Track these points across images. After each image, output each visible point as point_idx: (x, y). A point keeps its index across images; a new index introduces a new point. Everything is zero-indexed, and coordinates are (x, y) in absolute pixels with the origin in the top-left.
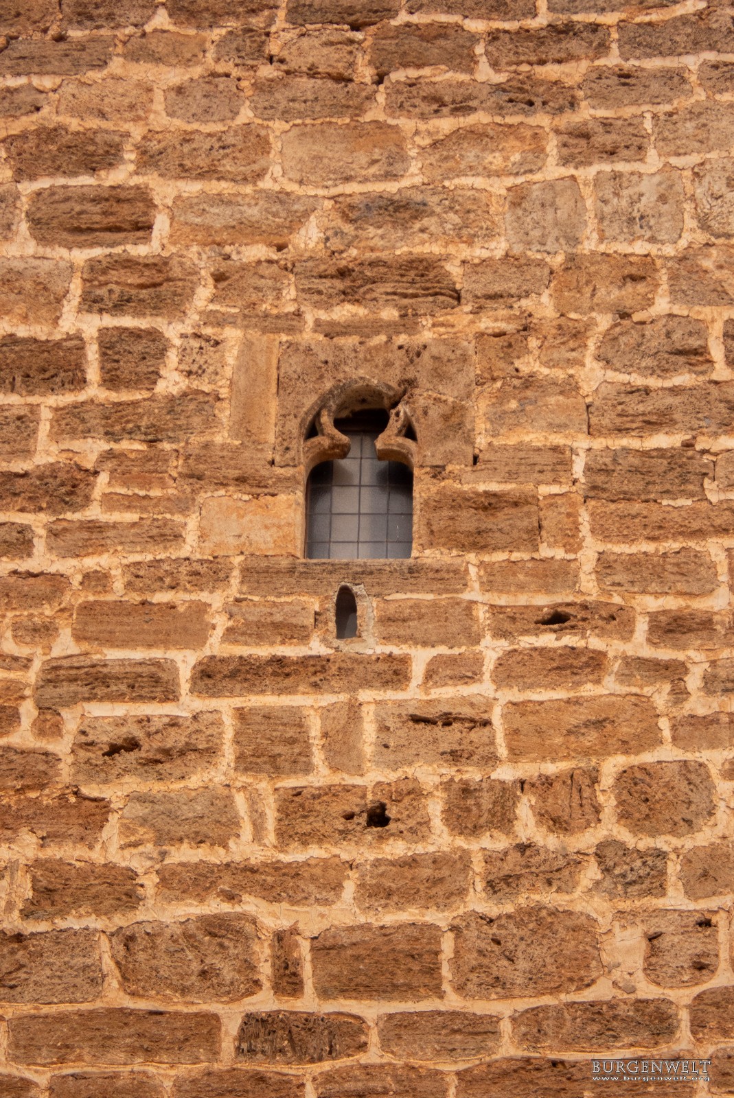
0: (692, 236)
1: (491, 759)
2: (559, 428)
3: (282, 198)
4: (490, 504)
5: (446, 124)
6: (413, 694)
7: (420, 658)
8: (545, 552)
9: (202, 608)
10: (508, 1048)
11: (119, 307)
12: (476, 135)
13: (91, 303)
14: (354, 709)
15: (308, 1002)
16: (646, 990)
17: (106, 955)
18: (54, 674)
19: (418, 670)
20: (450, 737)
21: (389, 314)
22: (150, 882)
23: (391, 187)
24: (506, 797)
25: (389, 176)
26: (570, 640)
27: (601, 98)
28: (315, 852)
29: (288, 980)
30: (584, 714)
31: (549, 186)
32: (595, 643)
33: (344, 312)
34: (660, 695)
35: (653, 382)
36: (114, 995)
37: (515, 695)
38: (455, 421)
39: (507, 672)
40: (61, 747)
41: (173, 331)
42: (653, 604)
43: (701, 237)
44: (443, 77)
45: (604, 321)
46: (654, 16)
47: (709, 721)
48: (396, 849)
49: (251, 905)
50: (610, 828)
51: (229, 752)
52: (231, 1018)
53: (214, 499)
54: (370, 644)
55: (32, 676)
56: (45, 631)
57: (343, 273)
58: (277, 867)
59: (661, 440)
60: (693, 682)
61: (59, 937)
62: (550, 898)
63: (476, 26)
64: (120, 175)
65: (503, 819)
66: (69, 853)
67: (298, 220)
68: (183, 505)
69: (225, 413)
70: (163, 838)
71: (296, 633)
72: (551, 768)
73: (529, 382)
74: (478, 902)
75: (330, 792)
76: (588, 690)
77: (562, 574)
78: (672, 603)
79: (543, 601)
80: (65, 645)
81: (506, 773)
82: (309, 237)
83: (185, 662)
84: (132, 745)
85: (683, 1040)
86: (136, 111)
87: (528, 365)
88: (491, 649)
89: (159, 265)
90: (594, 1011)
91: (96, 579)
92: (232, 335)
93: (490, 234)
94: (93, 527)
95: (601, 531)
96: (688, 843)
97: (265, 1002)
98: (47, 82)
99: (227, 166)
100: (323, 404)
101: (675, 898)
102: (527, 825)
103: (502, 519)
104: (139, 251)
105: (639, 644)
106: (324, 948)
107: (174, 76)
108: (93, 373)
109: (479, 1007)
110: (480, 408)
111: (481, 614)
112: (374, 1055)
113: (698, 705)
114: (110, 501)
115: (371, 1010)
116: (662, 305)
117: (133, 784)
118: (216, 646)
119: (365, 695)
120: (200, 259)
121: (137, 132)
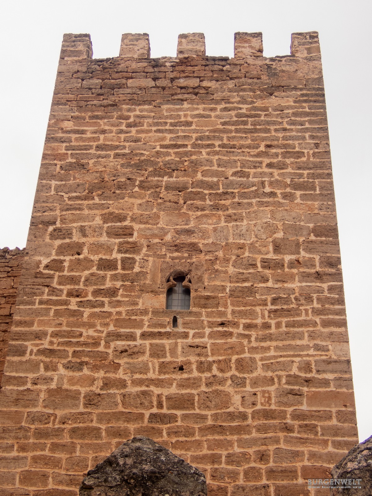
0: (253, 239)
1: (207, 356)
2: (223, 281)
3: (162, 229)
4: (208, 298)
5: (199, 213)
6: (190, 340)
7: (191, 332)
8: (220, 309)
9: (143, 320)
10: (210, 422)
11: (125, 252)
12: (206, 216)
13: (119, 251)
14: (176, 344)
15: (165, 411)
16: (241, 409)
17: (119, 399)
18: (109, 335)
19: (191, 335)
20: (198, 350)
21: (186, 255)
22: (129, 382)
23: (187, 227)
24: (210, 364)
25: (186, 224)
26: (225, 329)
27: (234, 208)
28: (167, 376)
29: (160, 406)
30: (228, 346)
31: (222, 227)
32: (231, 330)
33: (176, 254)
34: (245, 342)
35: (245, 271)
36: (121, 408)
37: (213, 341)
38: (200, 279)
39: (211, 336)
40: (110, 351)
41: (137, 258)
42: (244, 321)
43: (256, 239)
44: (199, 203)
45: (234, 258)
46: (246, 190)
47: (256, 348)
48: (185, 376)
49: (152, 388)
50: (234, 372)
51: (148, 353)
52: (147, 414)
53: (146, 296)
54: (180, 329)
55: (104, 335)
56: (107, 325)
57: (176, 246)
58: (158, 379)
59: (246, 284)
60: (253, 339)
61: (108, 395)
62: (220, 388)
63: (206, 192)
64: (127, 223)
65: (209, 369)
66: (111, 375)
67: (166, 234)
68: (139, 297)
69: (149, 276)
70: (133, 372)
71: (164, 326)
72: (221, 358)
73: (217, 271)
74: (203, 388)
75: (170, 362)
76: (229, 340)
77: (223, 314)
78: (248, 321)
79: (219, 320)
80: (111, 328)
81: (210, 359)
82: (168, 238)
83: (138, 332)
84: (126, 351)
85: (250, 421)
86: (130, 209)
87: (217, 267)
88: (207, 331)
89: (135, 243)
90: (230, 414)
91: (119, 313)
92: (151, 259)
93: (209, 238)
94: (119, 301)
95: (232, 304)
96: (251, 376)
97: (155, 410)
98: (111, 202)
99: (151, 221)
100: (171, 275)
101: (248, 388)
102: (215, 371)
103: (210, 301)
104: (130, 240)
105: (241, 330)
106: (168, 398)
107: (139, 201)
108: (119, 267)
109: (204, 413)
110: (206, 276)
111: (205, 323)
112: (179, 423)
113: (254, 344)
114: (122, 296)
115: (179, 413)
116: (247, 254)
117: (126, 360)
118: (145, 329)
119: (179, 341)
120: (144, 242)
121: (131, 214)
